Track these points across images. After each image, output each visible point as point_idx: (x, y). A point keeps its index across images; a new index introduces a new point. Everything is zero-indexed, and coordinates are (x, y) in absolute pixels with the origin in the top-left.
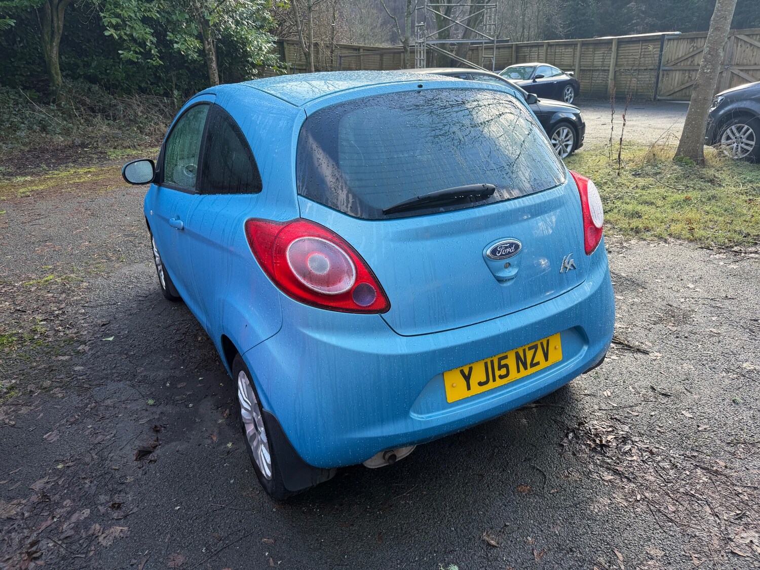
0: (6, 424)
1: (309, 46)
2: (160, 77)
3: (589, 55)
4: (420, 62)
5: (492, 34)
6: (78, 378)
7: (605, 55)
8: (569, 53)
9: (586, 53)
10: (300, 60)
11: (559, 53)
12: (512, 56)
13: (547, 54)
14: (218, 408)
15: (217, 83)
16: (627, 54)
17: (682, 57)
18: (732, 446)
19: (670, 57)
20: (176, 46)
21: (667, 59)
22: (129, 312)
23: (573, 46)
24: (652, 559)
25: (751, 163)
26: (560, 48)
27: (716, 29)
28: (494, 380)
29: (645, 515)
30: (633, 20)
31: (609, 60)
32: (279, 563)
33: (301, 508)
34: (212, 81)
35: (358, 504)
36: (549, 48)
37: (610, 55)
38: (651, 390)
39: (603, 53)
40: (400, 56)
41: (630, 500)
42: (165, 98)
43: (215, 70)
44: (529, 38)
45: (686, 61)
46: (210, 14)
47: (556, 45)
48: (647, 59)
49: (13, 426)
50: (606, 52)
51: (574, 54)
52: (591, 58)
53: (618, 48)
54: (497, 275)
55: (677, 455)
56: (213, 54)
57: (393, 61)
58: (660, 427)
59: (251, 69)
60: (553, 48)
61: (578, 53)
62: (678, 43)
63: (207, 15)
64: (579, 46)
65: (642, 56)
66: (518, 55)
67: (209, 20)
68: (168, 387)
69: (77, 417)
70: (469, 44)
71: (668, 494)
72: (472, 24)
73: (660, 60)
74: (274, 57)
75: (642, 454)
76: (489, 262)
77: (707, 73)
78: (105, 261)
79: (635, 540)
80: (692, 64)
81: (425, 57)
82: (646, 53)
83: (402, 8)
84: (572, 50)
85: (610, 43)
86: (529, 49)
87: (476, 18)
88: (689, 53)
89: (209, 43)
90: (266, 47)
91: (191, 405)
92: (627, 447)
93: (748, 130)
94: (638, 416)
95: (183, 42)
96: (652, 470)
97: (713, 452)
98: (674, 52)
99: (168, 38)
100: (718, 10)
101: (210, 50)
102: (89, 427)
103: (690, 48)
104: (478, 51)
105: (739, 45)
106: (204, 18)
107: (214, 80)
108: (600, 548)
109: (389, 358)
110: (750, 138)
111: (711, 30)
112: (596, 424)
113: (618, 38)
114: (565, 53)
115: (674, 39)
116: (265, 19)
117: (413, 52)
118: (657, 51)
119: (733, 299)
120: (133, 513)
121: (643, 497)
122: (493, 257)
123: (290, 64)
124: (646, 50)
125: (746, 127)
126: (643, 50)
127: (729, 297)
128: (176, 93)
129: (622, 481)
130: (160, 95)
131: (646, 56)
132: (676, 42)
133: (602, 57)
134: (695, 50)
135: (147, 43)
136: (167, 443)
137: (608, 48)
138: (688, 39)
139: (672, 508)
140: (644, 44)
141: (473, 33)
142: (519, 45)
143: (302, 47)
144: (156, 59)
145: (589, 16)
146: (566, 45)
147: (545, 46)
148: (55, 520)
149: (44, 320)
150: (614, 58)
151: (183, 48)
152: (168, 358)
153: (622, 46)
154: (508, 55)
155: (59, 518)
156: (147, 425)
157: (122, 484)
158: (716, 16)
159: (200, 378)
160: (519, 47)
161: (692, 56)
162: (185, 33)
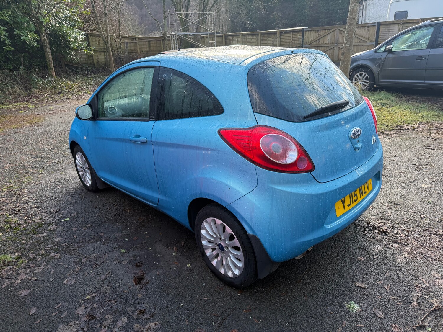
0: (31, 280)
1: (107, 37)
2: (9, 58)
3: (266, 40)
4: (174, 45)
5: (213, 29)
6: (62, 245)
7: (274, 40)
8: (255, 39)
9: (263, 39)
10: (99, 45)
11: (249, 39)
12: (223, 41)
13: (242, 40)
14: (168, 247)
15: (51, 60)
16: (285, 39)
17: (314, 40)
18: (440, 223)
19: (307, 40)
20: (22, 38)
21: (306, 42)
22: (69, 203)
23: (256, 35)
24: (437, 278)
25: (371, 91)
26: (249, 37)
27: (350, 24)
28: (353, 203)
29: (422, 260)
30: (276, 21)
31: (276, 42)
32: (261, 320)
33: (253, 291)
34: (48, 60)
35: (283, 283)
36: (243, 36)
37: (276, 39)
38: (389, 203)
39: (272, 39)
40: (160, 42)
41: (412, 254)
42: (14, 71)
43: (49, 53)
44: (223, 31)
45: (316, 42)
46: (43, 18)
47: (247, 35)
48: (296, 41)
49: (36, 280)
50: (274, 38)
51: (257, 40)
52: (267, 41)
53: (280, 36)
54: (355, 147)
55: (420, 231)
56: (47, 42)
57: (156, 45)
58: (404, 219)
59: (70, 52)
60: (245, 37)
61: (259, 39)
62: (311, 33)
63: (42, 18)
64: (259, 35)
65: (293, 40)
66: (226, 40)
67: (43, 22)
68: (128, 241)
69: (78, 267)
70: (200, 35)
71: (426, 249)
72: (201, 23)
73: (303, 41)
74: (84, 44)
75: (404, 233)
76: (351, 140)
77: (348, 47)
78: (29, 174)
79: (425, 272)
80: (319, 43)
81: (177, 43)
82: (295, 38)
83: (146, 15)
84: (256, 37)
85: (276, 33)
86: (232, 37)
87: (203, 20)
88: (317, 38)
89: (44, 36)
90: (80, 38)
91: (150, 248)
92: (396, 231)
93: (365, 75)
94: (391, 216)
95: (26, 35)
96: (413, 239)
97: (433, 226)
98: (309, 37)
99: (15, 33)
100: (350, 15)
101: (45, 40)
102: (91, 272)
103: (317, 35)
104: (204, 39)
105: (341, 33)
106: (39, 20)
107: (49, 59)
108: (412, 278)
109: (317, 195)
110: (367, 79)
111: (348, 25)
112: (375, 222)
113: (280, 31)
114: (252, 39)
115: (308, 31)
116: (75, 21)
117: (169, 40)
118: (300, 37)
119: (399, 156)
120: (156, 314)
121: (417, 252)
122: (353, 137)
123: (94, 48)
124: (295, 37)
125: (364, 73)
126: (293, 37)
127: (397, 155)
128: (21, 67)
129: (403, 246)
130: (10, 70)
131: (295, 40)
132: (310, 32)
133: (272, 41)
134: (320, 36)
135: (2, 37)
136: (150, 271)
137: (275, 36)
138: (315, 30)
139: (432, 255)
140: (293, 34)
141: (202, 28)
142: (226, 35)
143: (103, 38)
144: (9, 47)
145: (254, 19)
146: (252, 35)
147: (241, 35)
148: (107, 328)
149: (11, 215)
150: (279, 41)
151: (27, 39)
152: (116, 225)
153: (282, 35)
154: (221, 41)
155: (109, 326)
156: (129, 264)
157: (137, 299)
158: (350, 17)
159: (145, 233)
160: (226, 36)
161: (319, 39)
162: (27, 30)
